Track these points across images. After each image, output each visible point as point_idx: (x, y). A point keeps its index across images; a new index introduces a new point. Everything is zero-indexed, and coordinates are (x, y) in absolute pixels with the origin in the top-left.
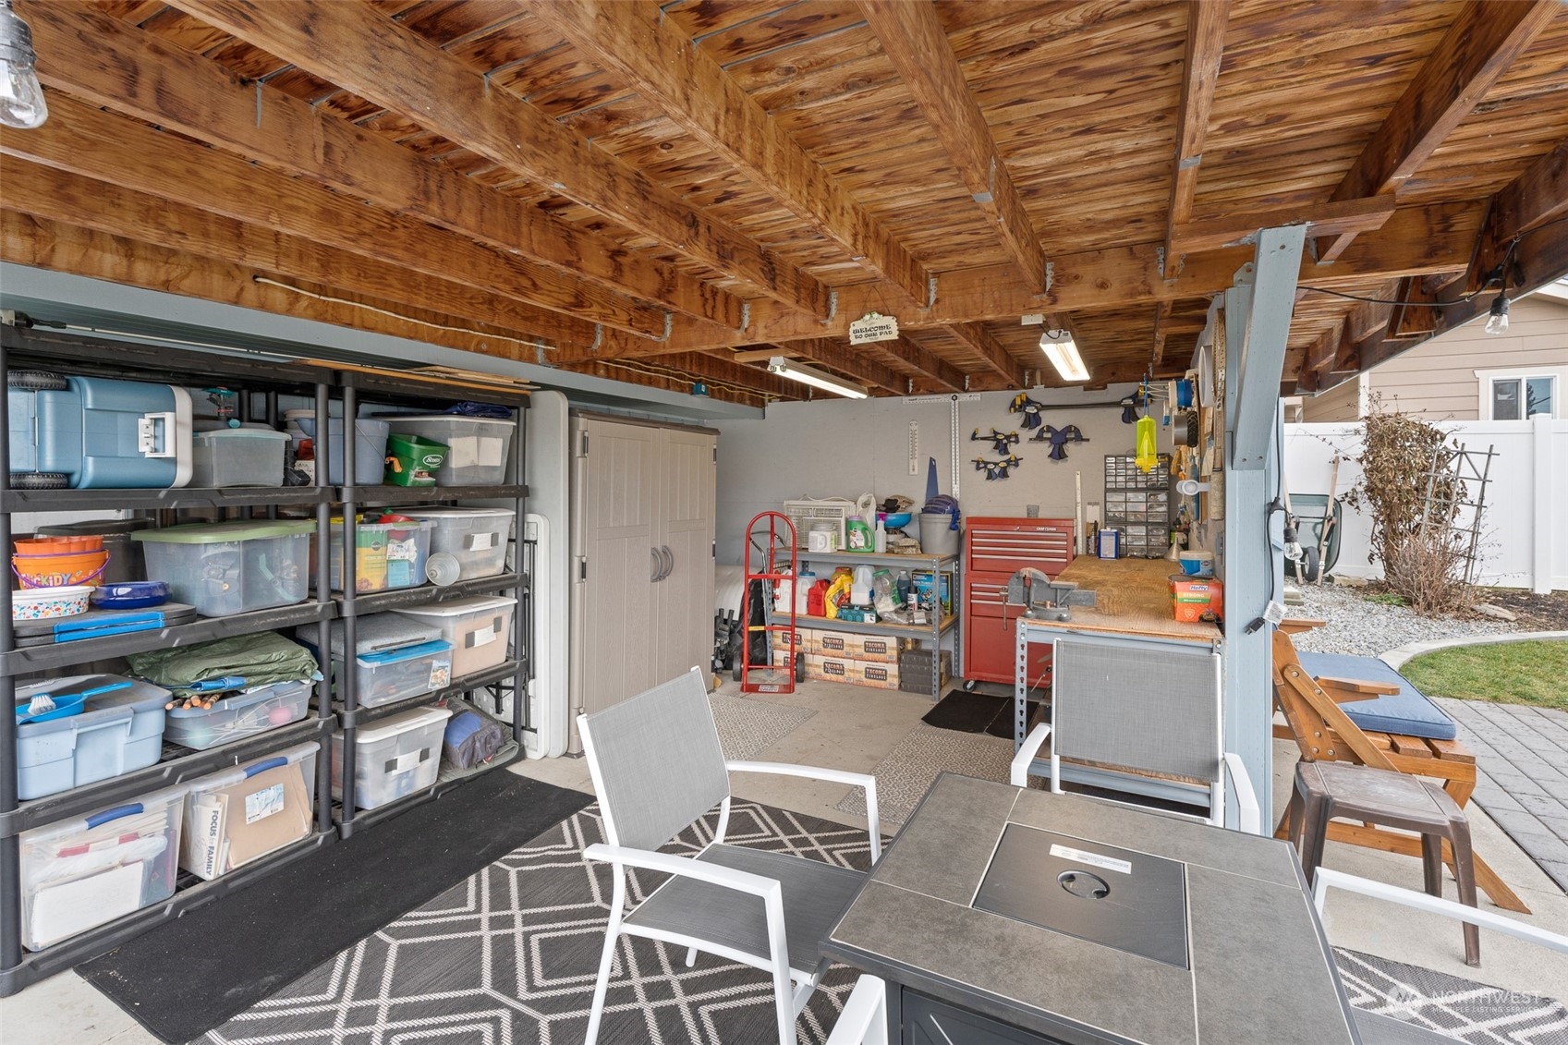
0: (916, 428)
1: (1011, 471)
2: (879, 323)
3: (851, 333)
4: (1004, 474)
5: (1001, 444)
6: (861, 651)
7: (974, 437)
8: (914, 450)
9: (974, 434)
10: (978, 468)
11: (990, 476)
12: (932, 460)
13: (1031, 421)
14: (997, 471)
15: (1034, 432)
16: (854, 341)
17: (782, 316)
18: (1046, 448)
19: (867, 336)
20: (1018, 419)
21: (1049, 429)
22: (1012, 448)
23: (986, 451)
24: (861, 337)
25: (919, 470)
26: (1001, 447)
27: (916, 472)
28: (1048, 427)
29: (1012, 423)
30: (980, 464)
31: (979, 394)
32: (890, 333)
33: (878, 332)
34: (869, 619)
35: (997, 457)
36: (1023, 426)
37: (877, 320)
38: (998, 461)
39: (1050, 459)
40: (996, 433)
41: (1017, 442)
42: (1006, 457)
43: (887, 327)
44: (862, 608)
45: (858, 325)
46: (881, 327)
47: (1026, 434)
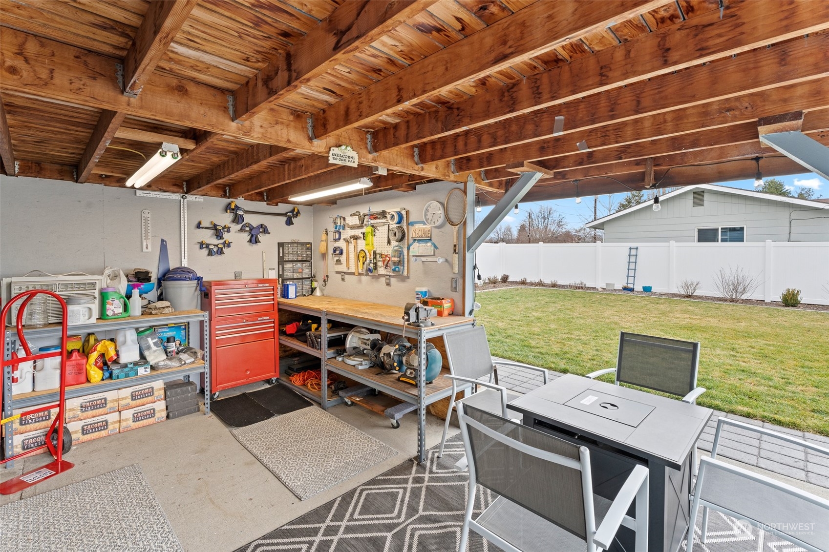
0: (149, 215)
1: (225, 250)
2: (349, 154)
3: (330, 155)
4: (220, 252)
5: (218, 232)
6: (129, 401)
7: (199, 226)
8: (147, 233)
9: (200, 223)
10: (201, 248)
11: (210, 253)
12: (163, 241)
13: (237, 219)
14: (215, 250)
15: (239, 226)
16: (331, 161)
17: (277, 123)
18: (246, 236)
19: (340, 160)
20: (229, 217)
21: (249, 225)
22: (226, 236)
23: (208, 237)
24: (336, 159)
25: (151, 247)
26: (218, 234)
27: (150, 249)
28: (249, 224)
29: (225, 219)
30: (202, 245)
31: (202, 197)
32: (354, 162)
33: (347, 159)
34: (142, 371)
35: (215, 241)
36: (233, 221)
37: (349, 152)
38: (216, 243)
39: (248, 243)
40: (215, 226)
41: (228, 231)
42: (222, 241)
43: (353, 158)
44: (136, 364)
45: (335, 150)
46: (349, 157)
47: (235, 227)
